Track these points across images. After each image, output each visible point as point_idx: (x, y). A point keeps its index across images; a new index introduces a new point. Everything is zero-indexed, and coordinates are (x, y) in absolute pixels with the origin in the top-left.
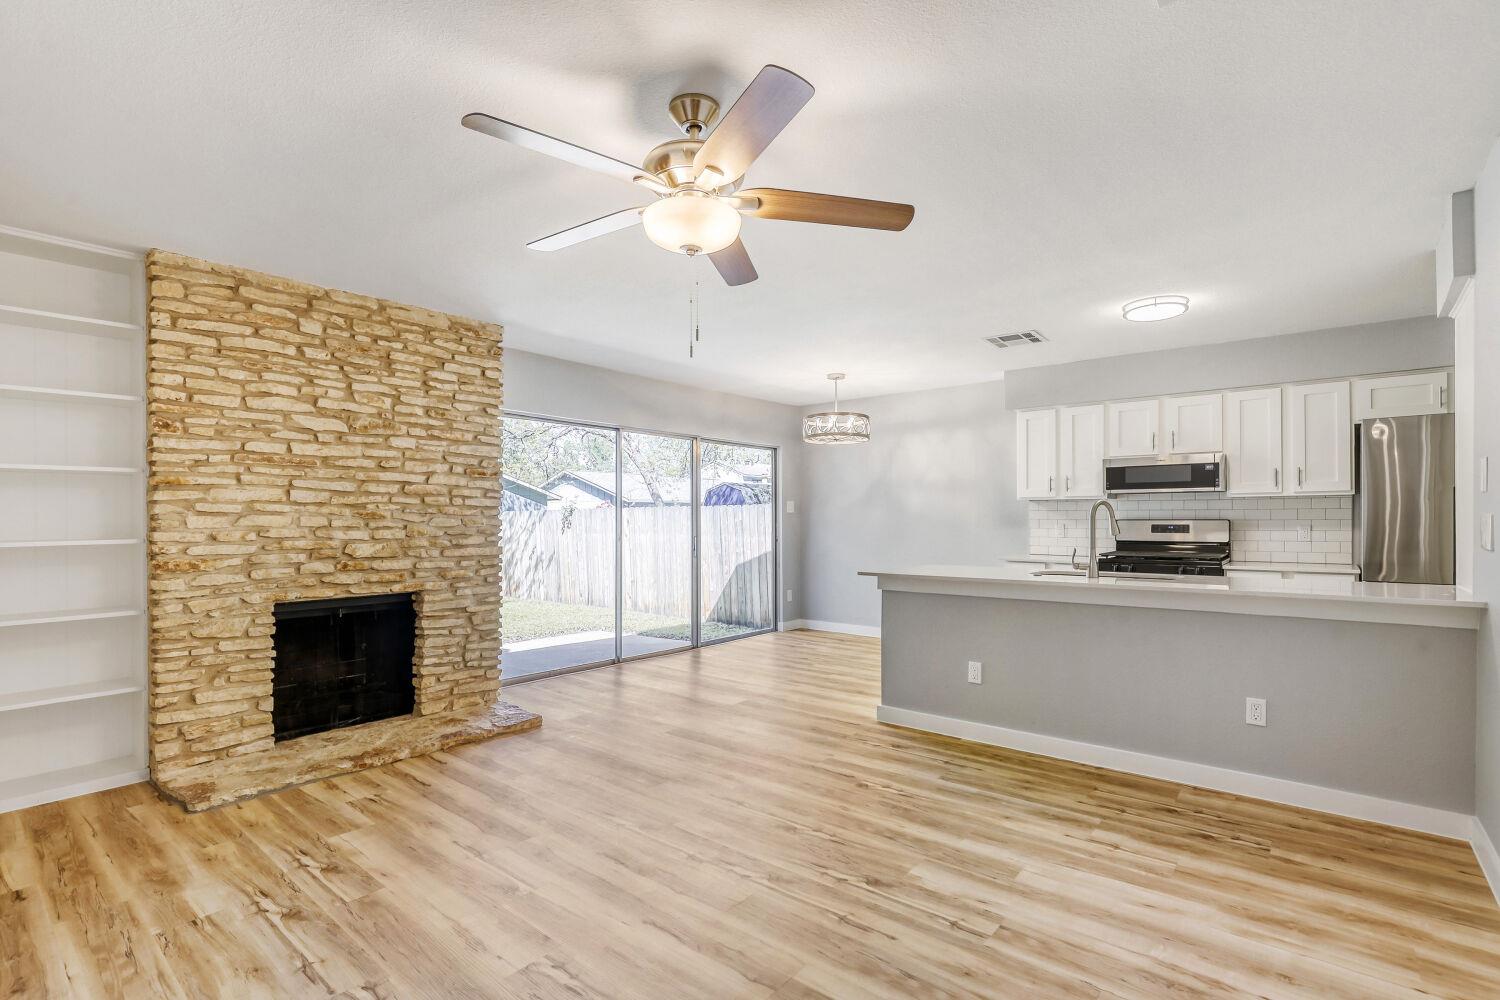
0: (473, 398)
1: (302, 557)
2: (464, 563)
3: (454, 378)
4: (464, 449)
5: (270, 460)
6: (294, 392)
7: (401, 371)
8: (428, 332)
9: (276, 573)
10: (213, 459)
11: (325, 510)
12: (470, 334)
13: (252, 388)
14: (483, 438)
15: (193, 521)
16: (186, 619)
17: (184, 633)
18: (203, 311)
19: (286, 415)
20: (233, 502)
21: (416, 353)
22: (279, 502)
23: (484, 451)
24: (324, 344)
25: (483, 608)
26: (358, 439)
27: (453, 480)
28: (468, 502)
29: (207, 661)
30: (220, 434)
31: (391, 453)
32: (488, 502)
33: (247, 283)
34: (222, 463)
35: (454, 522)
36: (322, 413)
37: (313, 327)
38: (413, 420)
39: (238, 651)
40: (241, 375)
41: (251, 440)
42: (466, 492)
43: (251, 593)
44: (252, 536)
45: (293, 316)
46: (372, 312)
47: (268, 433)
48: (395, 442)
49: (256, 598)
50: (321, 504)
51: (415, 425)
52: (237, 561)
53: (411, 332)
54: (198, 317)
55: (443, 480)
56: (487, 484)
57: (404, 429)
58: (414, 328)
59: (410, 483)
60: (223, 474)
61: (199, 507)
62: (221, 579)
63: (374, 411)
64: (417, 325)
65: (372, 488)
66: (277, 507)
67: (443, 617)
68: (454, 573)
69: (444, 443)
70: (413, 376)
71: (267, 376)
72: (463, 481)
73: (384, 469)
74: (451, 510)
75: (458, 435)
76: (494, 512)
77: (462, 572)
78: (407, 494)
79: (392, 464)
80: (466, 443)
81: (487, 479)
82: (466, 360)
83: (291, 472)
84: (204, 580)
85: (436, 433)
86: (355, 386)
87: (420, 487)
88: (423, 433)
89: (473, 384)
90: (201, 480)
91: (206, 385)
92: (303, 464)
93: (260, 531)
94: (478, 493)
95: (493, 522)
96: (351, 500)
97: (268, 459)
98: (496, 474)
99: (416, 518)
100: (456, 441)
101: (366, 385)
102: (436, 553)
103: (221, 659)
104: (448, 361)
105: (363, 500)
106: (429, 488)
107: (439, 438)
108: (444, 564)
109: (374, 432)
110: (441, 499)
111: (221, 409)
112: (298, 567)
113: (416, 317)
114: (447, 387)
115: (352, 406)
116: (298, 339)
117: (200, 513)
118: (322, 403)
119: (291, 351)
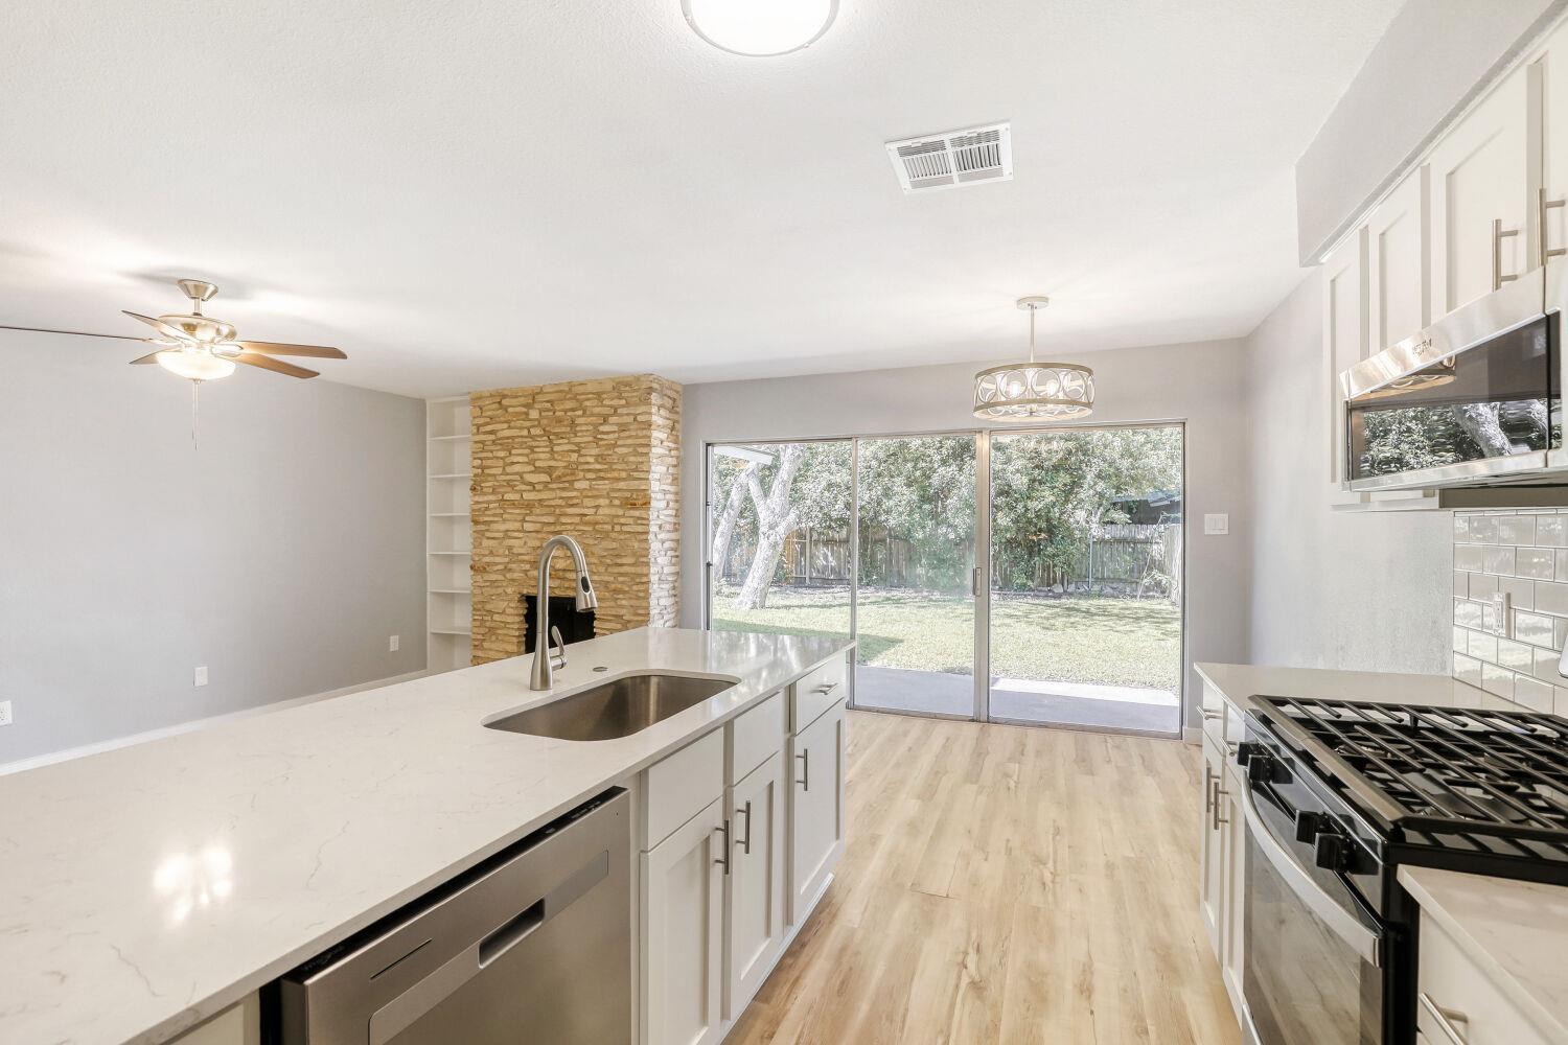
0: (629, 441)
1: (528, 567)
2: (621, 579)
3: (616, 428)
4: (622, 485)
5: (514, 504)
6: (526, 459)
7: (582, 431)
8: (599, 395)
9: (515, 575)
10: (491, 506)
11: (540, 536)
12: (627, 388)
13: (508, 460)
14: (635, 474)
15: (486, 543)
16: (481, 598)
17: (479, 606)
18: (488, 420)
19: (521, 474)
20: (498, 531)
21: (592, 415)
22: (518, 531)
23: (634, 485)
24: (539, 425)
25: (636, 618)
26: (554, 486)
27: (613, 511)
28: (625, 529)
29: (488, 624)
30: (494, 492)
31: (574, 494)
32: (640, 529)
33: (504, 396)
34: (495, 508)
35: (614, 545)
36: (537, 470)
37: (534, 414)
38: (586, 467)
39: (502, 622)
40: (502, 454)
41: (506, 493)
42: (622, 521)
43: (506, 586)
44: (507, 552)
45: (524, 410)
46: (567, 393)
47: (513, 487)
48: (577, 485)
49: (509, 590)
50: (537, 532)
51: (589, 470)
52: (500, 567)
53: (588, 399)
54: (487, 424)
55: (607, 511)
56: (637, 513)
57: (581, 474)
58: (590, 396)
59: (586, 515)
60: (494, 515)
61: (488, 534)
62: (494, 577)
63: (565, 464)
64: (593, 394)
65: (564, 520)
66: (516, 534)
67: (609, 621)
68: (613, 586)
69: (607, 482)
70: (589, 433)
71: (513, 452)
72: (620, 512)
73: (572, 506)
74: (613, 535)
75: (615, 474)
76: (644, 537)
77: (619, 586)
78: (586, 524)
79: (575, 501)
80: (624, 479)
81: (637, 509)
82: (625, 411)
83: (523, 511)
84: (487, 577)
85: (602, 474)
86: (556, 449)
87: (592, 517)
88: (593, 476)
89: (629, 430)
90: (486, 519)
91: (489, 463)
92: (529, 506)
93: (510, 548)
94: (631, 521)
95: (645, 545)
96: (552, 528)
97: (513, 503)
98: (645, 504)
99: (591, 542)
100: (618, 480)
101: (562, 446)
102: (602, 569)
103: (492, 625)
104: (612, 415)
105: (558, 528)
106: (599, 518)
107: (603, 479)
108: (606, 578)
109: (564, 479)
110: (605, 526)
111: (494, 475)
112: (526, 571)
113: (590, 388)
114: (611, 436)
115: (553, 463)
116: (528, 424)
117: (488, 538)
118: (538, 464)
119: (525, 433)
